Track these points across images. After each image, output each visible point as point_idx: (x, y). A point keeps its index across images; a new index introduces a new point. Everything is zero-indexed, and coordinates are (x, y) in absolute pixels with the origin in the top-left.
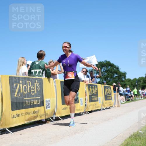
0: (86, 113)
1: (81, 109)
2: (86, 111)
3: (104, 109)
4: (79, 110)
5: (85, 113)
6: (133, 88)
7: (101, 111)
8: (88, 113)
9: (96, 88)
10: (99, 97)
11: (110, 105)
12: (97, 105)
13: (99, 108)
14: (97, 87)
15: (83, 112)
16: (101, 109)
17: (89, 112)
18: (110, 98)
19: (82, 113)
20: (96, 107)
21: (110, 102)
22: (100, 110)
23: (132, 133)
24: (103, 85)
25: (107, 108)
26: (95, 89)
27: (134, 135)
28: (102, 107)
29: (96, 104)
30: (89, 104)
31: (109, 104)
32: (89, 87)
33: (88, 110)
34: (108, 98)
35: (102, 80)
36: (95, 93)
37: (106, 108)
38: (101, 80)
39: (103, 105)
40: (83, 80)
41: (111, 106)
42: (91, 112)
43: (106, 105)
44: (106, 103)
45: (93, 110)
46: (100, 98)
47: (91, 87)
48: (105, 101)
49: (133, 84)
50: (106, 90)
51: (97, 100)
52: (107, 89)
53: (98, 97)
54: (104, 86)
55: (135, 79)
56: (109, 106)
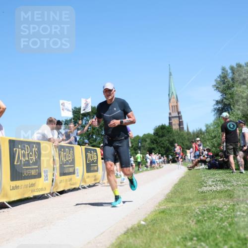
0: (54, 194)
1: (45, 188)
2: (55, 191)
3: (84, 188)
4: (42, 189)
5: (52, 194)
6: (133, 151)
7: (79, 191)
8: (57, 195)
9: (71, 152)
10: (76, 168)
11: (95, 180)
12: (73, 180)
13: (77, 186)
14: (73, 150)
15: (49, 193)
16: (80, 187)
17: (59, 192)
18: (96, 168)
19: (46, 195)
20: (71, 185)
21: (95, 176)
22: (78, 189)
23: (130, 226)
24: (83, 147)
25: (90, 186)
26: (70, 154)
27: (132, 228)
28: (82, 184)
29: (71, 179)
30: (59, 178)
31: (94, 178)
32: (60, 150)
33: (57, 189)
34: (92, 169)
35: (84, 139)
36: (70, 159)
37: (88, 185)
38: (81, 139)
39: (83, 180)
40: (49, 137)
41: (97, 182)
42: (62, 193)
43: (87, 180)
44: (88, 177)
45: (66, 189)
46: (78, 169)
47: (62, 150)
48: (86, 174)
49: (135, 145)
50: (89, 155)
51: (74, 173)
52: (91, 153)
53: (74, 167)
54: (86, 149)
55: (138, 136)
56: (94, 182)
